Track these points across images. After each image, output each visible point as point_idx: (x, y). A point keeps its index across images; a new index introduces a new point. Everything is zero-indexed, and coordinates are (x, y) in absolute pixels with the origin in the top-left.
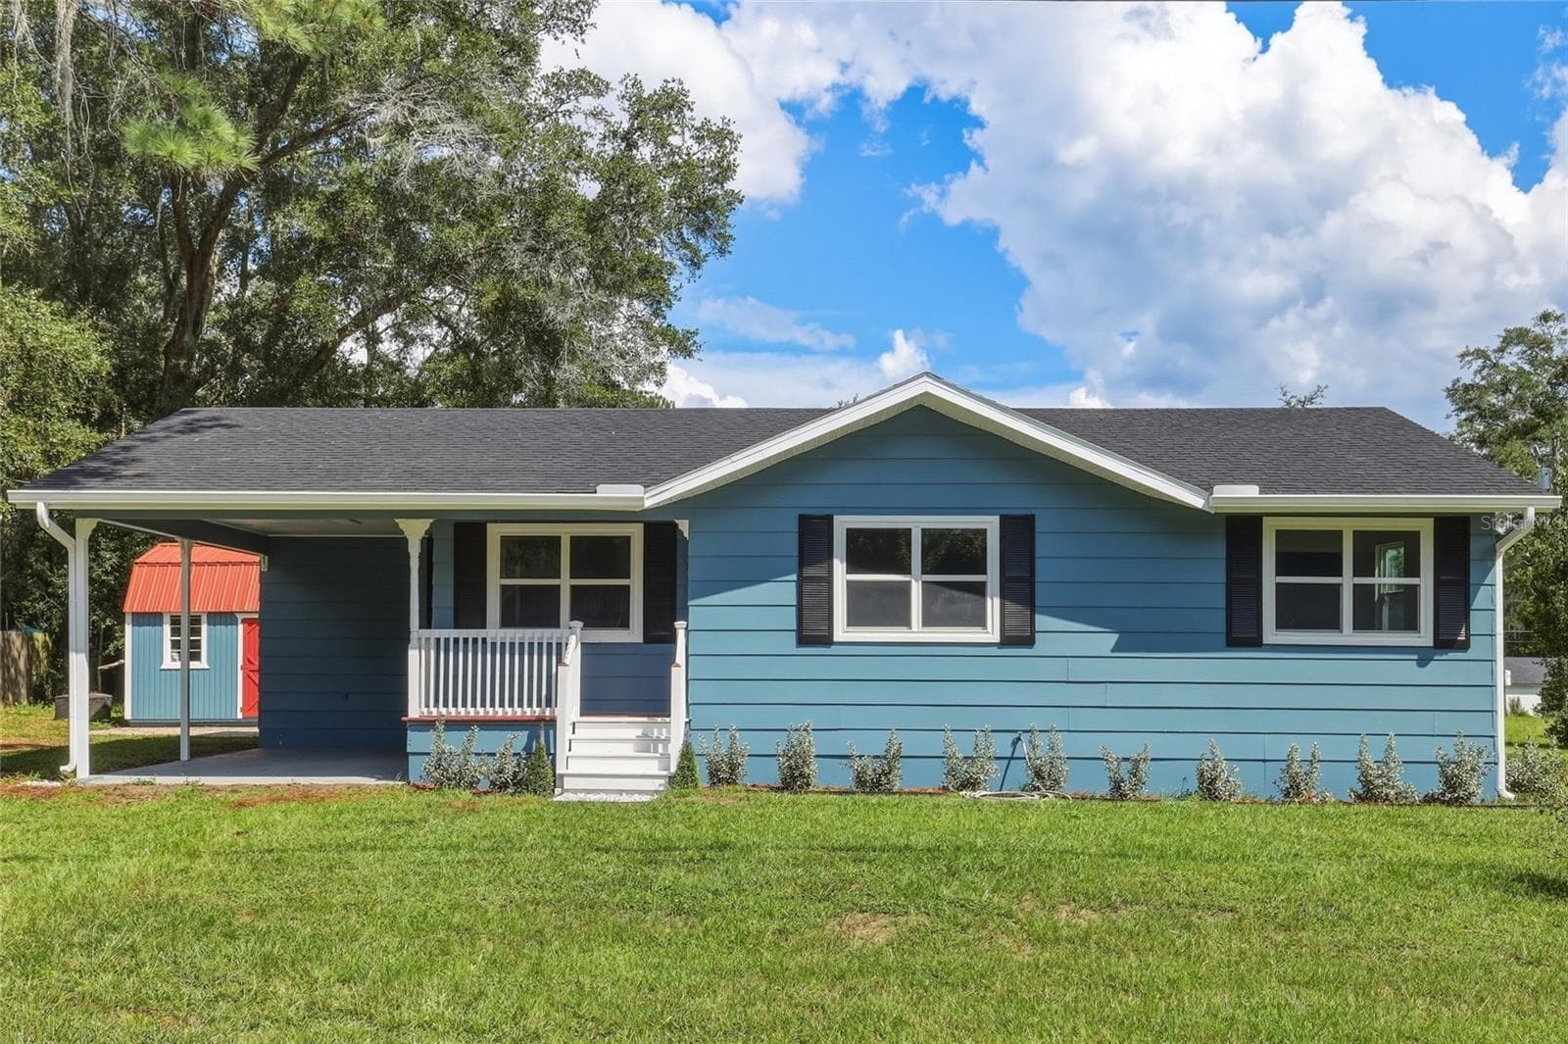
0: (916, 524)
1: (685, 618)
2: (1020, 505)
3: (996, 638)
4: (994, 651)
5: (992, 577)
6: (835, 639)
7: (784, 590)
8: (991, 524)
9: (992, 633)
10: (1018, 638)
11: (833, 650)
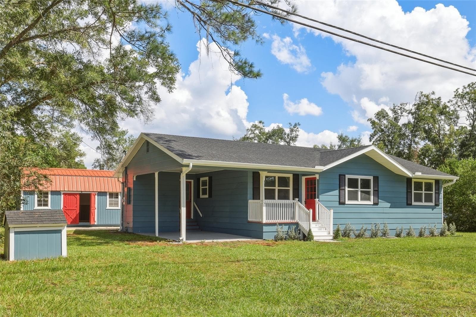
0: (359, 177)
1: (318, 198)
2: (376, 174)
3: (372, 203)
4: (372, 206)
5: (372, 190)
6: (346, 203)
7: (336, 192)
8: (371, 178)
9: (371, 203)
10: (376, 204)
11: (345, 206)
